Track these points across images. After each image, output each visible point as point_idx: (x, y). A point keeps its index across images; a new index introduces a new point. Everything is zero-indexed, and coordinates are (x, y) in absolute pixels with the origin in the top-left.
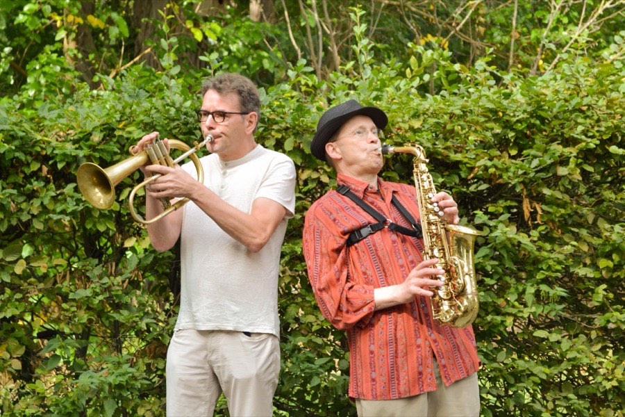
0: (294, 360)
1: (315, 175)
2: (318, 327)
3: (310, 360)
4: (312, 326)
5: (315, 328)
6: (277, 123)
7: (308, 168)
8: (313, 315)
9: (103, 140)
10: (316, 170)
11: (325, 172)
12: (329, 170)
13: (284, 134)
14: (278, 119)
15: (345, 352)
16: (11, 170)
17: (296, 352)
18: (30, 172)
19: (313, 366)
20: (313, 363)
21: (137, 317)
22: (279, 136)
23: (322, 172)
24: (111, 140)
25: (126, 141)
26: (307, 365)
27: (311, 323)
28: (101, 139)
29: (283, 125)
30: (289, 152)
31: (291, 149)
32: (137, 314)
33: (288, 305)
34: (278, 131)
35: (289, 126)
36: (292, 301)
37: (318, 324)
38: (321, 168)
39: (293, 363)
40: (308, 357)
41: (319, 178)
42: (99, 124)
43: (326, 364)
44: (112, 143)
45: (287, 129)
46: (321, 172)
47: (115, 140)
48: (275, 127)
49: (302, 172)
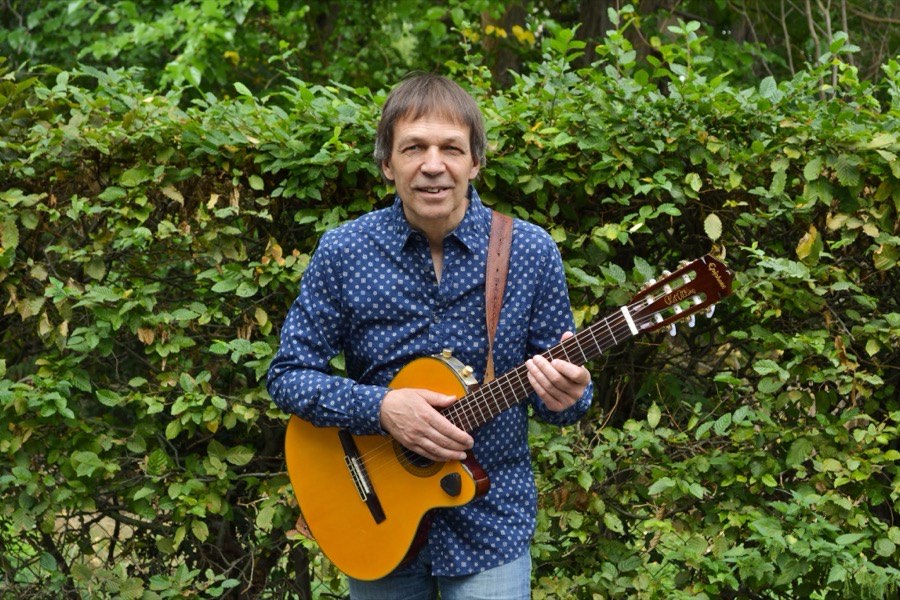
0: (800, 533)
1: (853, 224)
2: (845, 481)
3: (827, 536)
4: (835, 477)
5: (838, 482)
6: (792, 132)
7: (843, 211)
8: (836, 459)
9: (503, 149)
10: (856, 215)
11: (872, 219)
12: (878, 216)
13: (805, 153)
14: (796, 125)
15: (890, 526)
16: (358, 193)
17: (804, 519)
18: (384, 195)
19: (832, 545)
20: (833, 541)
21: (541, 440)
22: (796, 155)
23: (866, 220)
24: (517, 151)
25: (540, 154)
26: (822, 543)
27: (832, 473)
28: (500, 148)
29: (804, 138)
30: (812, 182)
31: (815, 177)
32: (542, 437)
33: (793, 440)
34: (794, 147)
35: (814, 138)
36: (801, 433)
37: (844, 476)
38: (865, 213)
39: (799, 539)
40: (825, 529)
41: (860, 229)
42: (499, 123)
43: (855, 544)
44: (517, 155)
45: (809, 144)
46: (866, 218)
47: (523, 151)
48: (790, 140)
49: (833, 217)
